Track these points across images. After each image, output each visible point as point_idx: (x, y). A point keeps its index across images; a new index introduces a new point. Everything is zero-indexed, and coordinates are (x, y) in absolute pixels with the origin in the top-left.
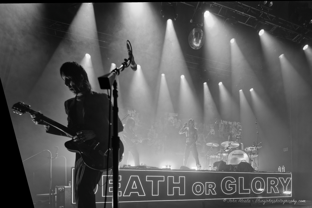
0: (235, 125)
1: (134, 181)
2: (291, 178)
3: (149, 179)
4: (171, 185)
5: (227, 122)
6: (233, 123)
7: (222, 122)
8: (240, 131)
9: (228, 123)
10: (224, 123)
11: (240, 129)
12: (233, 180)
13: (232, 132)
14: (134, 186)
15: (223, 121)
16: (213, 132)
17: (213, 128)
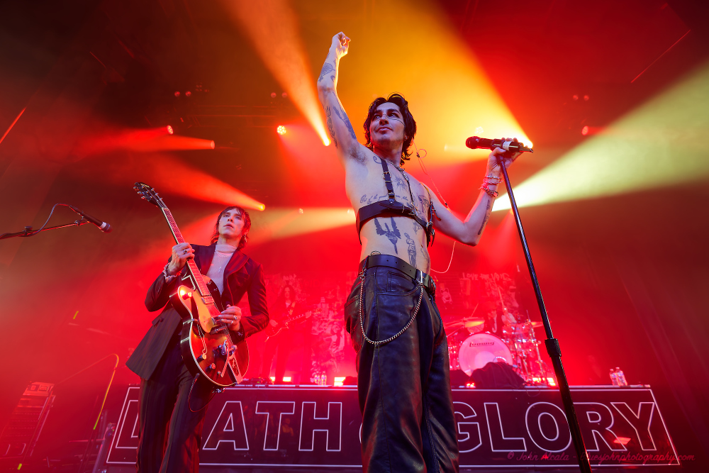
0: (496, 279)
1: (231, 414)
2: (655, 403)
3: (262, 408)
4: (310, 424)
5: (476, 276)
6: (490, 277)
7: (466, 277)
8: (512, 290)
9: (479, 278)
10: (471, 278)
11: (511, 287)
12: (468, 412)
13: (491, 295)
14: (229, 427)
15: (468, 274)
16: (448, 299)
17: (446, 290)
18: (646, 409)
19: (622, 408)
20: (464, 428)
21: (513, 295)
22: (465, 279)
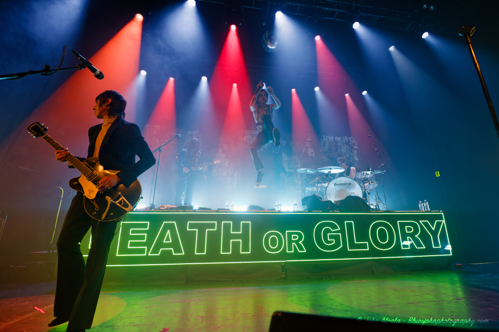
0: (345, 141)
1: (169, 231)
2: (444, 221)
3: (192, 226)
4: (228, 236)
5: (332, 138)
6: (342, 139)
7: (325, 138)
8: (355, 149)
9: (335, 140)
10: (328, 139)
11: (355, 147)
12: (334, 227)
13: (341, 152)
14: (167, 239)
15: (327, 136)
16: (312, 153)
17: (311, 147)
18: (439, 224)
19: (426, 224)
20: (331, 237)
21: (356, 152)
22: (324, 140)
